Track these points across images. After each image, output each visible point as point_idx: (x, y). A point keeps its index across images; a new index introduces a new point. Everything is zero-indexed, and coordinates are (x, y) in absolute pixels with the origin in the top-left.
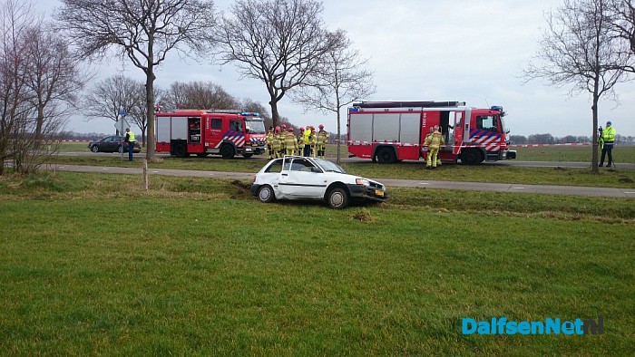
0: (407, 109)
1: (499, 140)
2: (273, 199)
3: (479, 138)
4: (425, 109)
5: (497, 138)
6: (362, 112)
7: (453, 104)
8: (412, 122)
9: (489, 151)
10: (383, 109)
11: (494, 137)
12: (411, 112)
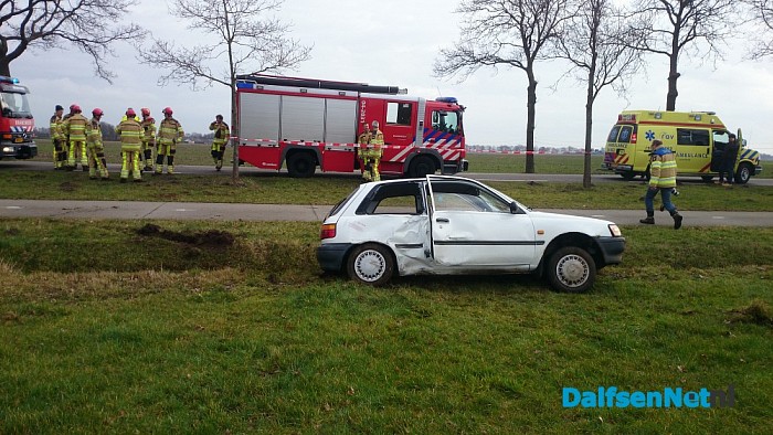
0: (335, 92)
1: (459, 145)
2: (393, 277)
3: (435, 142)
4: (363, 95)
5: (456, 144)
6: (260, 91)
7: (394, 91)
8: (344, 113)
9: (446, 161)
10: (297, 90)
11: (453, 141)
12: (342, 97)
